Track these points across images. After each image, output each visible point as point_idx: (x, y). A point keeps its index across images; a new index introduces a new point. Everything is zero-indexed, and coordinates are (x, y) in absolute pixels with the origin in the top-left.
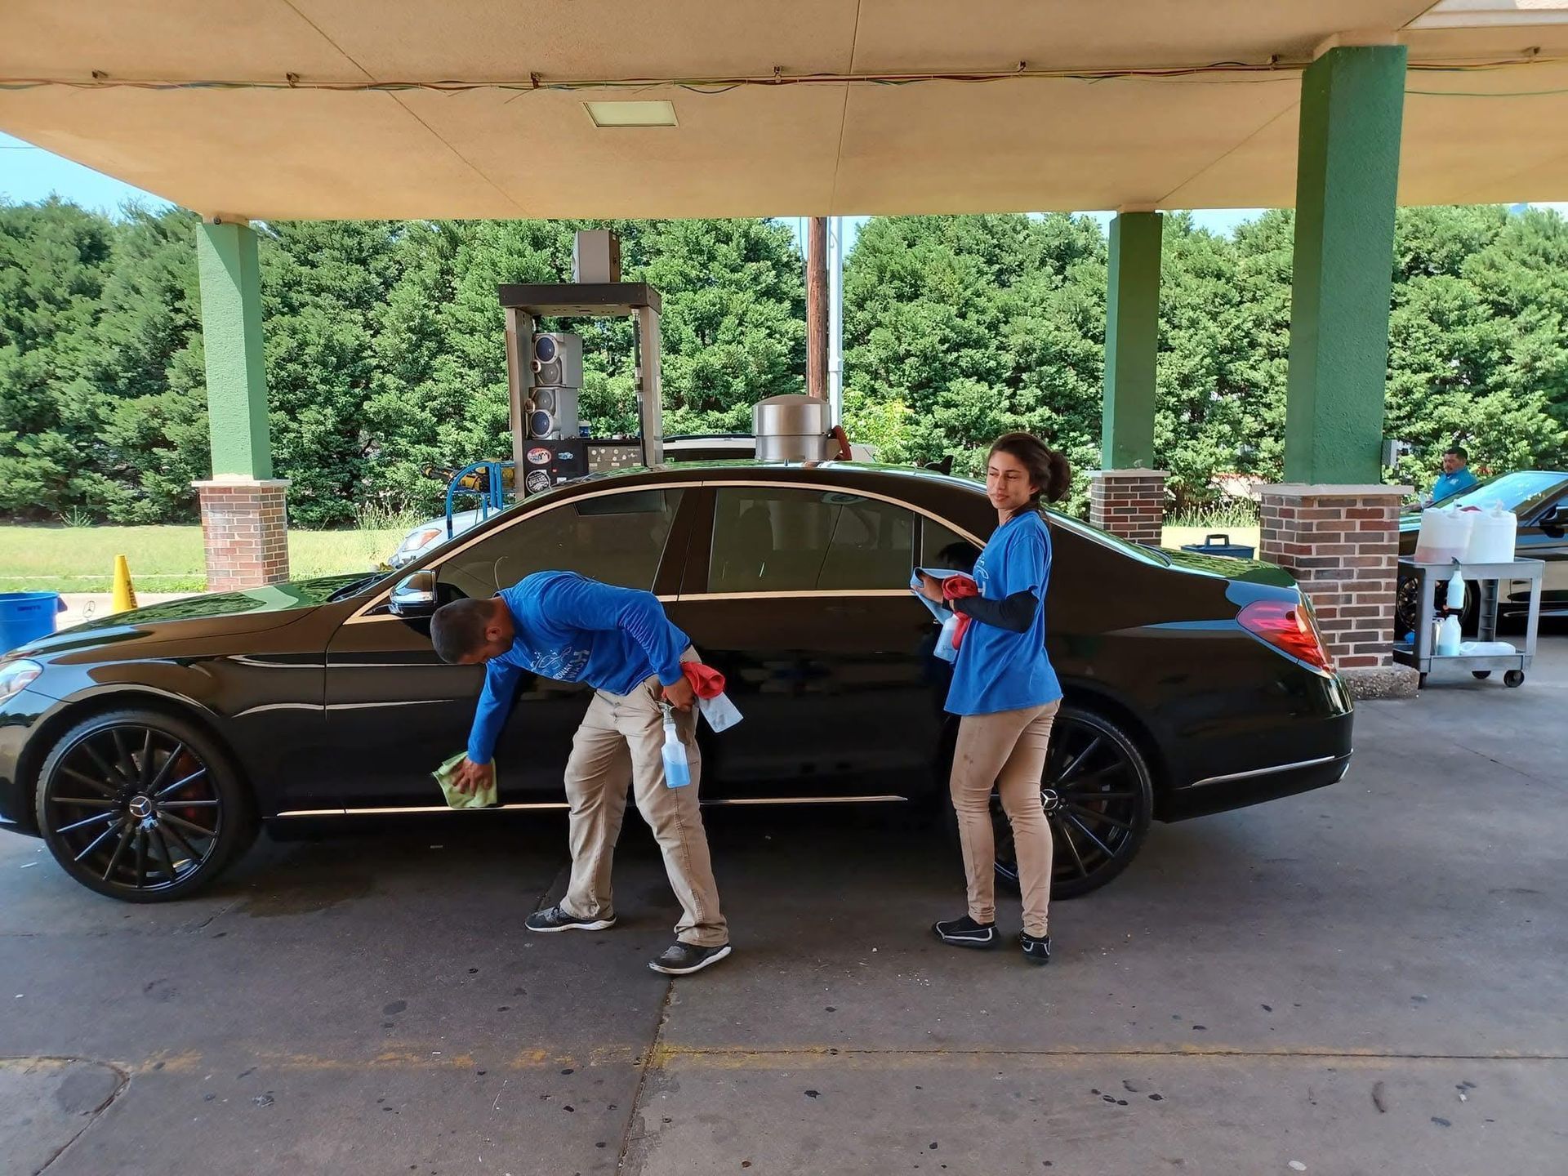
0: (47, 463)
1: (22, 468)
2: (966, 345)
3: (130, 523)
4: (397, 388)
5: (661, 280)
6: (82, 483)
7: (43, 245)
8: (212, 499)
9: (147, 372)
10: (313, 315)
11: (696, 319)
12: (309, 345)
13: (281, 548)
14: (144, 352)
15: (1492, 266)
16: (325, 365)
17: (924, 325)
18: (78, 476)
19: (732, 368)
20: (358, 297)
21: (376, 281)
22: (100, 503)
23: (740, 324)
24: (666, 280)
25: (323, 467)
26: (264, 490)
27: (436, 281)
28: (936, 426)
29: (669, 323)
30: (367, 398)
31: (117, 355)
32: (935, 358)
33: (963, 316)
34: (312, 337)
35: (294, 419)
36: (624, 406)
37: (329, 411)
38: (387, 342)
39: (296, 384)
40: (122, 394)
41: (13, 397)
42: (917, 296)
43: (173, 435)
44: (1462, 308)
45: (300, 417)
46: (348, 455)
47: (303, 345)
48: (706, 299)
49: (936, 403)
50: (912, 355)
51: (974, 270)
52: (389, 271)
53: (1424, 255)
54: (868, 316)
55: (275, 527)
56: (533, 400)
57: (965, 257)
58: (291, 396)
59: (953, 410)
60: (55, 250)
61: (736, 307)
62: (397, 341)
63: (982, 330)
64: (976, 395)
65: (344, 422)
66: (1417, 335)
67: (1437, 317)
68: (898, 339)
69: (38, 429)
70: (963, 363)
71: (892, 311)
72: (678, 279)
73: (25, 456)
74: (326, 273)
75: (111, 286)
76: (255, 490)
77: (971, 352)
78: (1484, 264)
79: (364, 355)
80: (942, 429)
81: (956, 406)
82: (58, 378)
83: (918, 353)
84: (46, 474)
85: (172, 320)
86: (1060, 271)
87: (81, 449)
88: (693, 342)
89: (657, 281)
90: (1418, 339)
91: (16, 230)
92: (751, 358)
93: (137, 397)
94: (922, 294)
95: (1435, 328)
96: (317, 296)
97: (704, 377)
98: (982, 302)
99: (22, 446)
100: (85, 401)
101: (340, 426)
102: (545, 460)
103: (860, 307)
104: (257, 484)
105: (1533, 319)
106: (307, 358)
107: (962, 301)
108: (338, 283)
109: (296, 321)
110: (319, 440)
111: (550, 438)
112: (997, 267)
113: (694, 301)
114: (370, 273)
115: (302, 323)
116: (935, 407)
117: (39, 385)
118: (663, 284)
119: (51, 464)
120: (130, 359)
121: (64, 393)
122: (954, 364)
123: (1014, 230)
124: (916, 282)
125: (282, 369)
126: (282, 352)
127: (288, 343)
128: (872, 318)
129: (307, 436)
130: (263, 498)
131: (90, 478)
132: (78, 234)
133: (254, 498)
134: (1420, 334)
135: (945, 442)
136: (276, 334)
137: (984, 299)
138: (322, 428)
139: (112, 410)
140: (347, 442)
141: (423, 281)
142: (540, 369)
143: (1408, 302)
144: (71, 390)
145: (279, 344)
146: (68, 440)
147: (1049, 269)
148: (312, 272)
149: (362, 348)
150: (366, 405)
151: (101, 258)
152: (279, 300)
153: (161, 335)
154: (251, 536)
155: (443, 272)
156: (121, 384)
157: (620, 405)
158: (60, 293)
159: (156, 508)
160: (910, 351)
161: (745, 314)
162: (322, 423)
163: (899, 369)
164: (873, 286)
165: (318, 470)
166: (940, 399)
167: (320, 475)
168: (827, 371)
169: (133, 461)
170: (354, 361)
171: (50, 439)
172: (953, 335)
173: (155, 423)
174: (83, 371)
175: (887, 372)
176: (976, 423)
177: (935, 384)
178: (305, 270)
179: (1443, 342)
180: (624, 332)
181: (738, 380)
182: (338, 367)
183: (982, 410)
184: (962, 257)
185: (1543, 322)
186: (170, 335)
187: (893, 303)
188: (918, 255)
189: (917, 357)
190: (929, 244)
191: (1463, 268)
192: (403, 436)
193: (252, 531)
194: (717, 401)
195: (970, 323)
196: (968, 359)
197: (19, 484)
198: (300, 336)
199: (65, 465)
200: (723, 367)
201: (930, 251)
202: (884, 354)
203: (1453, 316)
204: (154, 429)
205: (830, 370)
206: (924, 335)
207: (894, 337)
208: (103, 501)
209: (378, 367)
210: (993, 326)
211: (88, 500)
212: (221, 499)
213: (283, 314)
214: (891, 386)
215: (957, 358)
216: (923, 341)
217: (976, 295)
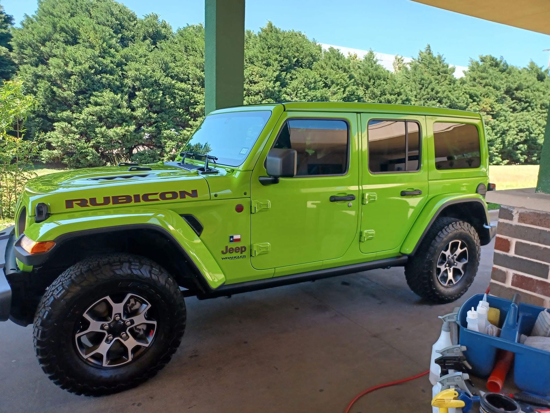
2: (106, 72)
15: (322, 67)
28: (91, 114)
32: (88, 77)
33: (103, 57)
42: (76, 43)
44: (315, 82)
50: (75, 75)
51: (108, 34)
53: (300, 60)
54: (48, 49)
57: (102, 26)
59: (98, 107)
63: (113, 66)
66: (301, 92)
67: (307, 85)
68: (66, 65)
70: (103, 82)
71: (62, 49)
77: (108, 76)
78: (319, 66)
80: (94, 117)
81: (100, 105)
83: (77, 74)
86: (154, 43)
90: (301, 93)
94: (79, 43)
95: (306, 89)
103: (43, 43)
105: (335, 89)
107: (101, 50)
112: (121, 35)
116: (89, 105)
122: (99, 81)
123: (129, 20)
124: (75, 35)
128: (50, 52)
134: (301, 91)
137: (113, 50)
143: (297, 78)
147: (148, 42)
160: (73, 72)
163: (68, 82)
164: (50, 34)
166: (91, 100)
172: (97, 66)
175: (61, 83)
176: (110, 115)
179: (309, 96)
183: (113, 108)
185: (338, 91)
187: (62, 45)
188: (76, 21)
190: (82, 18)
191: (313, 67)
195: (107, 61)
196: (106, 79)
202: (60, 71)
203: (312, 85)
206: (80, 64)
207: (63, 64)
210: (120, 65)
214: (64, 90)
215: (101, 78)
216: (80, 67)
217: (110, 47)
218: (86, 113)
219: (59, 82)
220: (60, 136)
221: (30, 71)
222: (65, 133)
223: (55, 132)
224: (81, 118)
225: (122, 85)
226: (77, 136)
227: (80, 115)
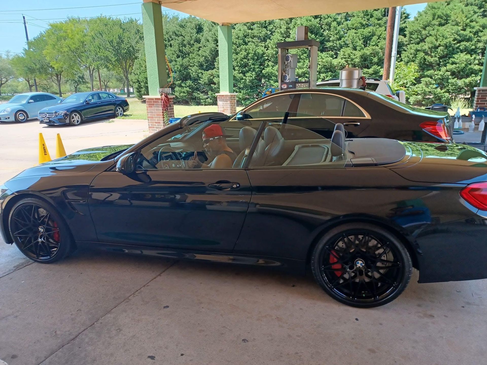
0: (188, 89)
1: (183, 90)
3: (205, 105)
4: (272, 66)
5: (353, 26)
6: (195, 94)
7: (188, 30)
8: (220, 98)
9: (210, 64)
10: (251, 45)
11: (363, 38)
12: (250, 54)
13: (235, 111)
14: (210, 58)
16: (253, 59)
17: (447, 34)
18: (194, 92)
19: (374, 54)
20: (264, 38)
21: (269, 33)
22: (199, 100)
23: (379, 39)
24: (355, 25)
25: (251, 90)
26: (231, 96)
27: (285, 32)
28: (447, 71)
29: (354, 40)
30: (264, 69)
31: (203, 59)
32: (450, 46)
33: (464, 30)
34: (250, 51)
35: (245, 76)
36: (337, 68)
37: (254, 73)
38: (270, 52)
39: (246, 65)
40: (205, 70)
41: (181, 72)
42: (447, 24)
43: (216, 81)
45: (246, 75)
46: (258, 86)
47: (248, 54)
48: (366, 31)
49: (448, 63)
50: (441, 46)
51: (472, 12)
52: (273, 29)
54: (427, 32)
55: (234, 105)
56: (284, 72)
57: (469, 7)
58: (244, 69)
59: (454, 65)
60: (191, 31)
61: (378, 33)
62: (272, 51)
63: (471, 35)
64: (464, 60)
65: (258, 76)
68: (437, 40)
69: (186, 80)
70: (461, 48)
71: (436, 30)
72: (359, 25)
73: (183, 87)
74: (255, 32)
75: (203, 40)
76: (229, 96)
77: (465, 43)
79: (264, 56)
80: (449, 72)
81: (456, 64)
82: (191, 66)
83: (443, 45)
84: (188, 92)
85: (216, 48)
87: (195, 85)
88: (361, 46)
89: (352, 26)
91: (182, 26)
92: (380, 50)
93: (208, 71)
96: (253, 39)
97: (364, 58)
98: (473, 24)
99: (183, 85)
100: (196, 72)
101: (256, 78)
102: (286, 87)
103: (424, 29)
104: (229, 94)
106: (249, 58)
107: (464, 25)
108: (258, 34)
109: (247, 47)
110: (251, 81)
111: (287, 82)
112: (482, 9)
113: (363, 32)
114: (268, 31)
115: (248, 47)
116: (448, 64)
117: (186, 68)
118: (354, 27)
119: (189, 89)
120: (206, 60)
121: (192, 70)
122: (458, 48)
124: (447, 18)
125: (242, 61)
126: (242, 56)
127: (244, 53)
128: (428, 33)
129: (248, 81)
130: (231, 98)
131: (197, 93)
132: (196, 25)
133: (229, 98)
135: (450, 77)
136: (241, 51)
137: (474, 23)
138: (252, 78)
139: (202, 75)
140: (258, 82)
141: (281, 32)
142: (286, 63)
144: (193, 69)
145: (242, 54)
146: (193, 82)
148: (252, 31)
149: (264, 53)
150: (263, 72)
151: (201, 32)
152: (242, 41)
153: (213, 53)
154: (228, 107)
155: (287, 29)
156: (205, 67)
157: (336, 68)
158: (192, 42)
159: (211, 101)
160: (440, 44)
161: (381, 35)
162: (252, 77)
163: (436, 51)
164: (430, 21)
165: (250, 90)
167: (250, 92)
168: (391, 56)
169: (206, 88)
170: (261, 58)
171: (189, 82)
172: (458, 37)
173: (211, 77)
174: (196, 64)
175: (431, 52)
176: (463, 70)
177: (449, 56)
178: (250, 31)
180: (340, 44)
181: (375, 58)
182: (257, 60)
183: (466, 65)
184: (468, 7)
186: (215, 53)
187: (436, 27)
188: (450, 8)
189: (443, 46)
190: (455, 3)
192: (272, 80)
193: (228, 106)
194: (368, 65)
195: (467, 32)
196: (464, 46)
197: (182, 94)
198: (247, 51)
199: (192, 89)
200: (370, 54)
201: (455, 6)
202: (430, 46)
204: (211, 79)
205: (392, 56)
206: (446, 38)
207: (435, 40)
208: (200, 99)
209: (268, 59)
210: (476, 33)
211: (197, 99)
212: (222, 98)
213: (243, 45)
214: (432, 57)
215: (459, 46)
216: (446, 40)
217: (471, 21)
218: (443, 71)
219: (429, 52)
220: (424, 87)
221: (414, 48)
222: (427, 85)
223: (421, 84)
224: (439, 74)
225: (476, 48)
226: (435, 86)
227: (439, 72)
